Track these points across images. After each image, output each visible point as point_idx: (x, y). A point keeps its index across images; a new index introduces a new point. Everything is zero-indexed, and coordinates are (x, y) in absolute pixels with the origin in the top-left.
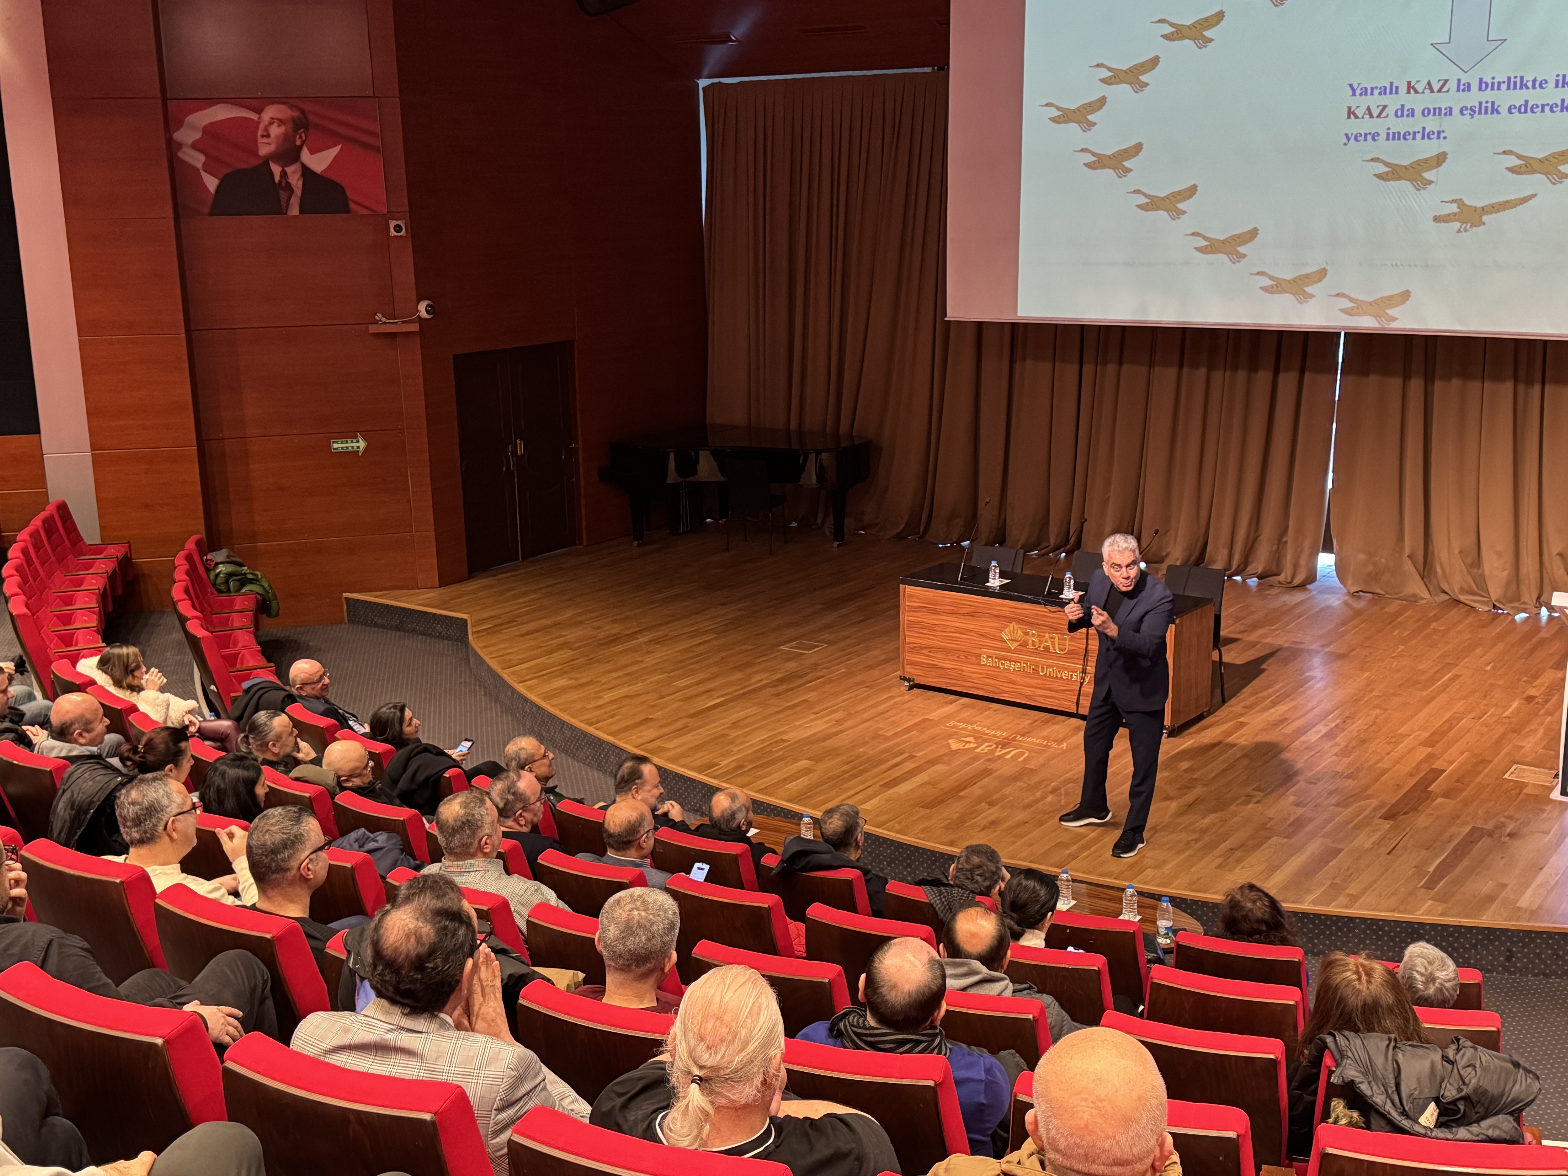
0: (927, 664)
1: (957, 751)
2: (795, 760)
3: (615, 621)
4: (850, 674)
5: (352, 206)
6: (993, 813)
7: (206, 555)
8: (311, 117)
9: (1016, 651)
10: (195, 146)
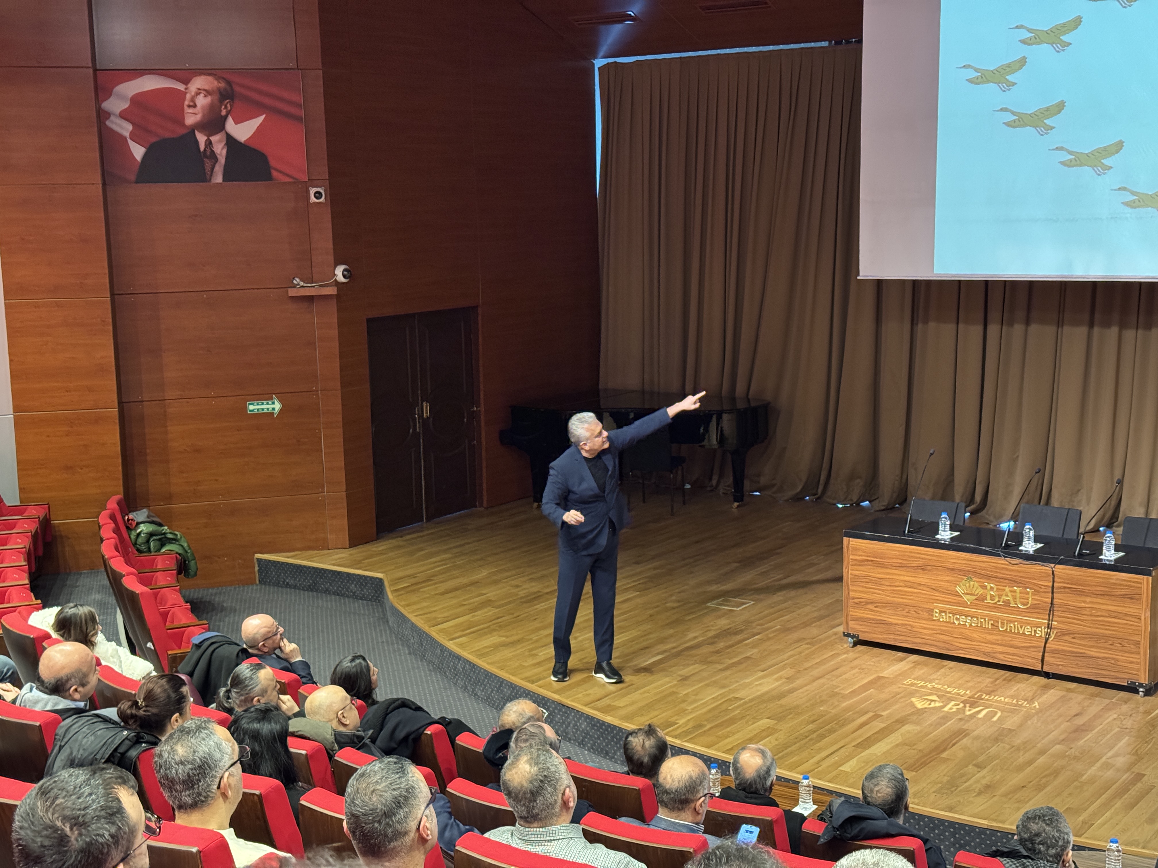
0: (873, 619)
1: (924, 710)
2: (755, 719)
3: (532, 580)
4: (786, 630)
5: (274, 173)
6: (984, 776)
7: (128, 515)
8: (237, 89)
9: (972, 605)
10: (124, 115)
